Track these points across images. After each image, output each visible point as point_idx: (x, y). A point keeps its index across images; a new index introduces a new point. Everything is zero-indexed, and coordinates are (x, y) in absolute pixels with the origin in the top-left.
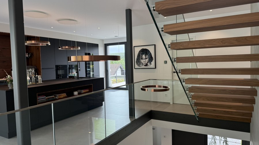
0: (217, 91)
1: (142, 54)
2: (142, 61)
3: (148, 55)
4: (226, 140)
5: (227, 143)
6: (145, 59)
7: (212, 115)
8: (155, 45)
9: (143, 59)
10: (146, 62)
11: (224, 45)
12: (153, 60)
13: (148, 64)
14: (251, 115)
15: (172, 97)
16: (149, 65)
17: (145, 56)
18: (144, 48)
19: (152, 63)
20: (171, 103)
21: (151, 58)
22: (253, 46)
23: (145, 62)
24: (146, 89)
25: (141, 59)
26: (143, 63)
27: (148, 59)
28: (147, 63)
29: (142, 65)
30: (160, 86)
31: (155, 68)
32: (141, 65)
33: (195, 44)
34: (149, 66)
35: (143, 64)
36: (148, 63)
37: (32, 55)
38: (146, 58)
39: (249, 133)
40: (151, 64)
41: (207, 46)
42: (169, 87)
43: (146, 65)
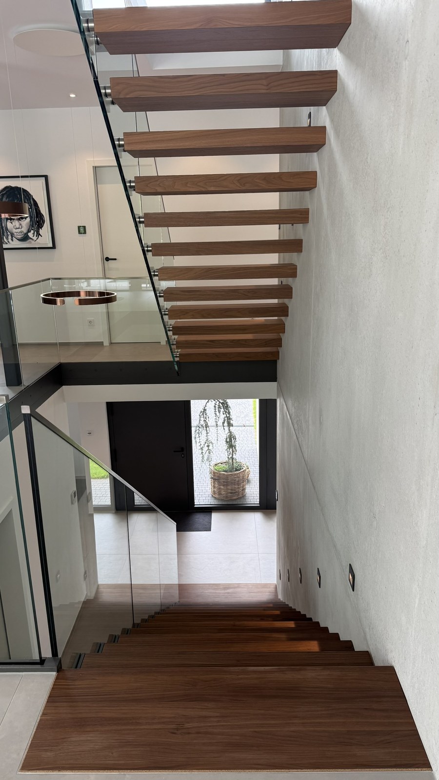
0: (223, 293)
2: (9, 225)
4: (228, 415)
5: (231, 422)
6: (19, 219)
7: (206, 354)
8: (46, 177)
9: (11, 219)
10: (25, 230)
11: (244, 188)
12: (44, 222)
13: (30, 235)
14: (278, 343)
15: (106, 327)
16: (35, 238)
18: (13, 185)
19: (41, 231)
20: (106, 343)
21: (37, 217)
22: (285, 193)
23: (19, 230)
24: (58, 299)
25: (7, 219)
26: (14, 231)
27: (28, 220)
28: (25, 232)
29: (10, 237)
30: (89, 293)
31: (54, 247)
32: (7, 238)
33: (187, 183)
34: (33, 242)
35: (12, 235)
36: (29, 231)
38: (22, 218)
39: (275, 384)
40: (38, 235)
41: (212, 189)
42: (116, 294)
43: (25, 238)
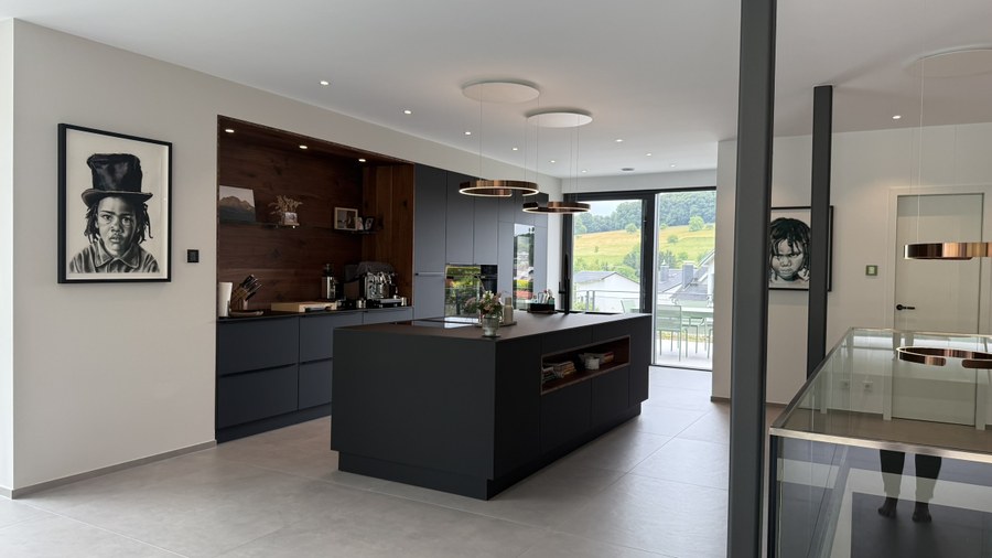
1: (778, 238)
2: (775, 261)
3: (800, 240)
6: (789, 255)
8: (831, 209)
9: (778, 255)
10: (794, 267)
13: (801, 274)
16: (806, 278)
17: (791, 246)
18: (787, 217)
20: (887, 417)
23: (787, 268)
25: (773, 255)
26: (781, 268)
27: (801, 256)
28: (795, 270)
29: (773, 275)
31: (830, 289)
32: (770, 277)
34: (804, 282)
35: (777, 273)
36: (800, 269)
37: (378, 223)
38: (793, 254)
43: (794, 277)
